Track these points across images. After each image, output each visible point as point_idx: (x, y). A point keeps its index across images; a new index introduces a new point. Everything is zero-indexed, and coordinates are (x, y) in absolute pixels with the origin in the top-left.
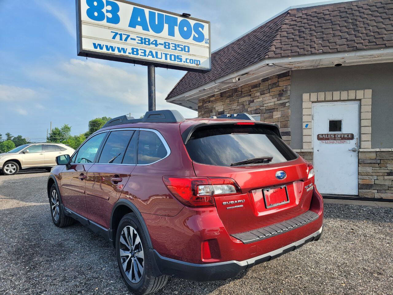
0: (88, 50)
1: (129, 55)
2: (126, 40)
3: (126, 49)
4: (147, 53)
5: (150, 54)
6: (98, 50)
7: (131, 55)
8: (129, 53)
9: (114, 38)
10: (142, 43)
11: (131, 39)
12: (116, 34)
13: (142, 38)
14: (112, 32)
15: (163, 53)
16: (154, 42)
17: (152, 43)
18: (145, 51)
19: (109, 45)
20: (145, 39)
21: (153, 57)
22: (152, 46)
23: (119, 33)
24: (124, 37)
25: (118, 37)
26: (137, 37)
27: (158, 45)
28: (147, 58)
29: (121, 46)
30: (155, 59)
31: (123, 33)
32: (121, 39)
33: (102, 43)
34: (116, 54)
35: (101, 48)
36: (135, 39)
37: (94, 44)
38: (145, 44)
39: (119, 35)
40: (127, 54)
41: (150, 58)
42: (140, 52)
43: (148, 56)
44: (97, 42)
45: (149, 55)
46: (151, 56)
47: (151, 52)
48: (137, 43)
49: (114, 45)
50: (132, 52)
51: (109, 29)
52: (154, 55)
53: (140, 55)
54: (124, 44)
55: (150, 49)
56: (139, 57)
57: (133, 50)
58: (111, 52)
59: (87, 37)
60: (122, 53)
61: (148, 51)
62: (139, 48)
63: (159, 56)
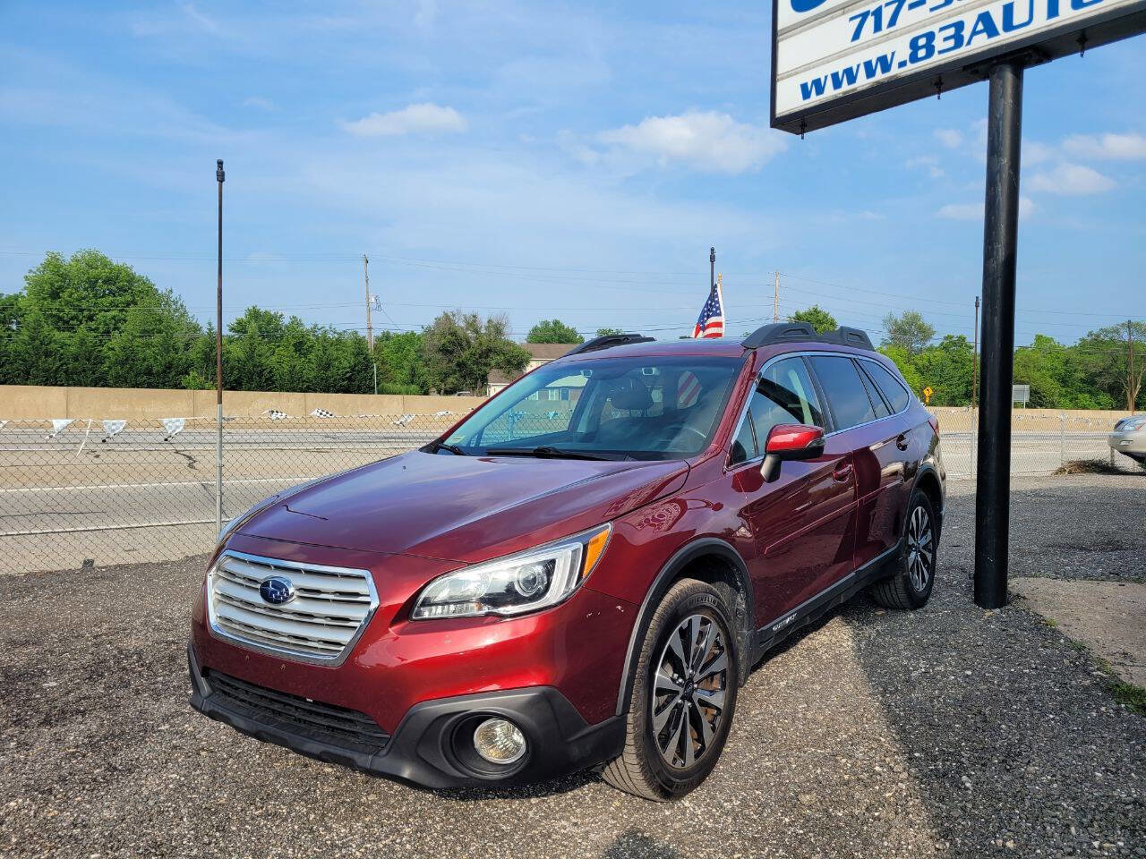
0: (787, 113)
2: (892, 22)
3: (893, 54)
4: (966, 33)
5: (980, 27)
6: (815, 99)
7: (911, 68)
8: (902, 64)
9: (856, 36)
11: (911, 6)
12: (864, 16)
14: (852, 19)
18: (959, 26)
19: (839, 67)
21: (991, 30)
23: (872, 8)
24: (887, 14)
25: (871, 20)
28: (969, 48)
29: (872, 55)
30: (1004, 38)
31: (882, 3)
32: (878, 27)
33: (823, 72)
34: (859, 89)
35: (820, 90)
37: (804, 87)
39: (873, 14)
40: (895, 71)
41: (982, 43)
42: (939, 44)
43: (969, 43)
44: (808, 78)
45: (975, 33)
46: (984, 35)
47: (985, 18)
48: (932, 10)
49: (855, 60)
50: (911, 55)
51: (844, 13)
52: (998, 21)
53: (940, 52)
54: (887, 38)
55: (981, 6)
56: (937, 59)
57: (914, 44)
58: (846, 87)
59: (790, 75)
60: (880, 76)
61: (970, 21)
62: (935, 29)
63: (1019, 16)
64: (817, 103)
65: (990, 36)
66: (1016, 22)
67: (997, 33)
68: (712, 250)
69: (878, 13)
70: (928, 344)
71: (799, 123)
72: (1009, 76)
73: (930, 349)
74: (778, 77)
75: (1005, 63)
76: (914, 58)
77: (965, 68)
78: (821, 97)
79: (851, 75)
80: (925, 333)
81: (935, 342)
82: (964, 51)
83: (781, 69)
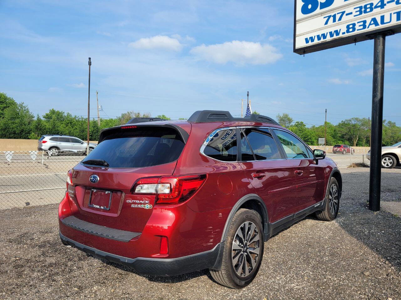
0: (300, 48)
1: (344, 35)
2: (340, 19)
3: (340, 30)
4: (367, 24)
5: (372, 22)
6: (310, 44)
7: (347, 35)
8: (344, 33)
9: (326, 23)
10: (361, 13)
11: (347, 15)
12: (329, 17)
13: (361, 8)
14: (324, 18)
15: (394, 13)
16: (380, 4)
17: (376, 7)
18: (365, 22)
19: (320, 33)
20: (365, 6)
21: (376, 24)
22: (375, 11)
23: (332, 14)
24: (338, 17)
25: (332, 18)
26: (355, 9)
27: (385, 5)
28: (368, 29)
29: (333, 30)
30: (381, 26)
31: (336, 13)
32: (334, 21)
33: (313, 35)
34: (327, 41)
35: (312, 40)
36: (351, 13)
37: (306, 39)
38: (365, 12)
39: (332, 16)
40: (341, 35)
41: (373, 28)
42: (357, 27)
43: (368, 27)
44: (308, 36)
45: (370, 24)
46: (374, 25)
47: (374, 20)
48: (354, 16)
49: (326, 31)
50: (347, 31)
51: (321, 16)
52: (379, 21)
53: (358, 30)
54: (338, 24)
55: (373, 16)
56: (356, 32)
57: (348, 27)
58: (322, 40)
59: (300, 35)
60: (335, 37)
61: (368, 20)
62: (356, 22)
63: (387, 19)
64: (312, 45)
65: (376, 25)
66: (385, 22)
67: (378, 25)
68: (248, 92)
69: (334, 16)
70: (291, 124)
71: (303, 51)
72: (381, 39)
73: (292, 126)
74: (296, 36)
75: (380, 34)
76: (348, 31)
77: (366, 36)
78: (313, 43)
79: (324, 36)
80: (290, 121)
81: (293, 124)
82: (366, 30)
83: (297, 33)
